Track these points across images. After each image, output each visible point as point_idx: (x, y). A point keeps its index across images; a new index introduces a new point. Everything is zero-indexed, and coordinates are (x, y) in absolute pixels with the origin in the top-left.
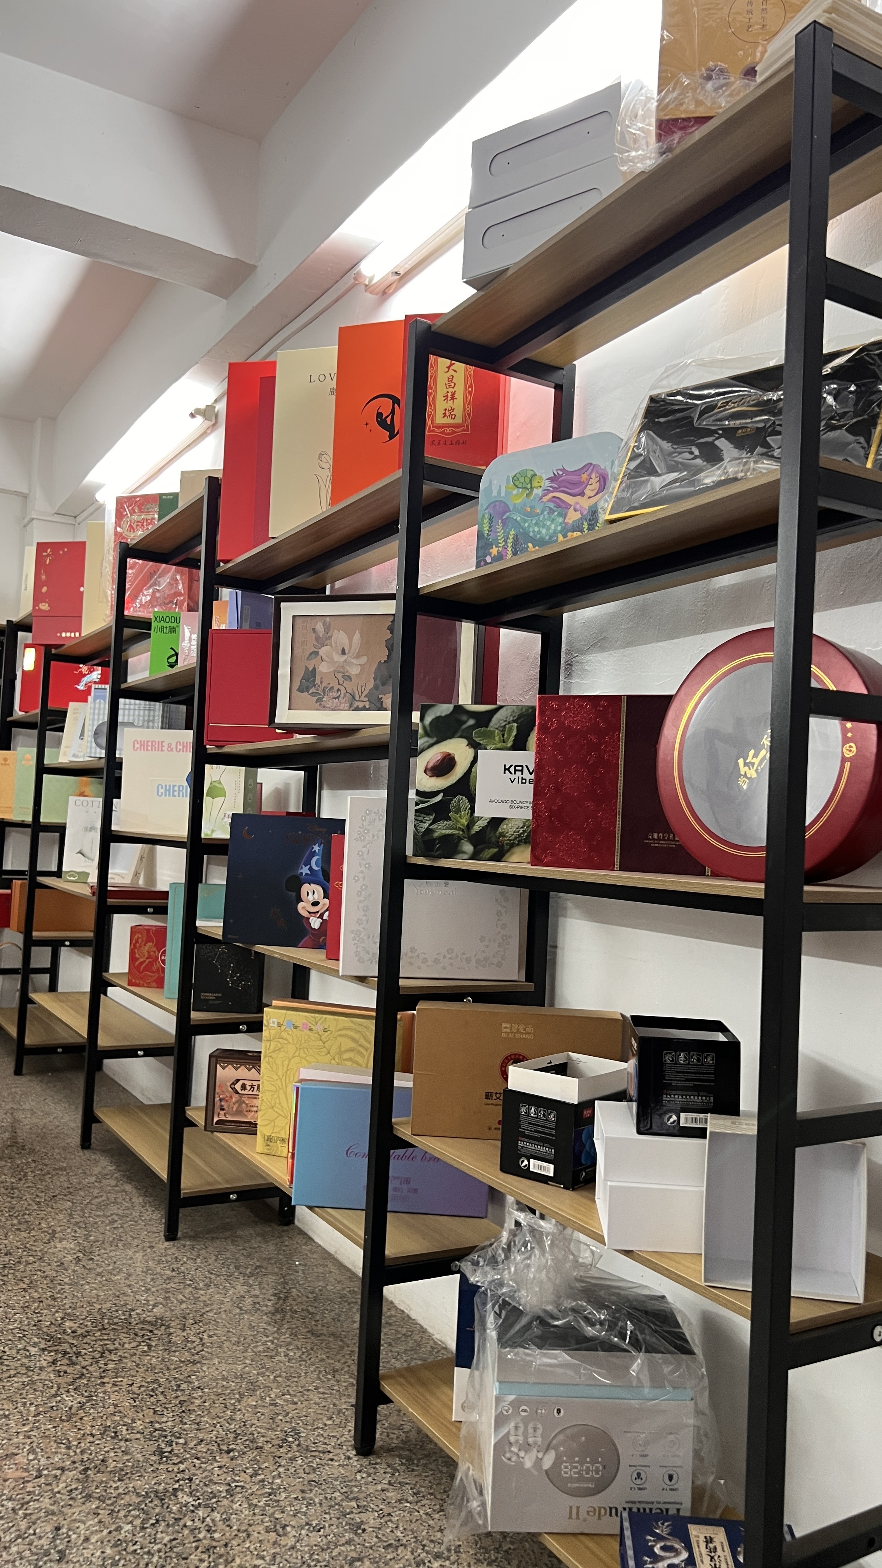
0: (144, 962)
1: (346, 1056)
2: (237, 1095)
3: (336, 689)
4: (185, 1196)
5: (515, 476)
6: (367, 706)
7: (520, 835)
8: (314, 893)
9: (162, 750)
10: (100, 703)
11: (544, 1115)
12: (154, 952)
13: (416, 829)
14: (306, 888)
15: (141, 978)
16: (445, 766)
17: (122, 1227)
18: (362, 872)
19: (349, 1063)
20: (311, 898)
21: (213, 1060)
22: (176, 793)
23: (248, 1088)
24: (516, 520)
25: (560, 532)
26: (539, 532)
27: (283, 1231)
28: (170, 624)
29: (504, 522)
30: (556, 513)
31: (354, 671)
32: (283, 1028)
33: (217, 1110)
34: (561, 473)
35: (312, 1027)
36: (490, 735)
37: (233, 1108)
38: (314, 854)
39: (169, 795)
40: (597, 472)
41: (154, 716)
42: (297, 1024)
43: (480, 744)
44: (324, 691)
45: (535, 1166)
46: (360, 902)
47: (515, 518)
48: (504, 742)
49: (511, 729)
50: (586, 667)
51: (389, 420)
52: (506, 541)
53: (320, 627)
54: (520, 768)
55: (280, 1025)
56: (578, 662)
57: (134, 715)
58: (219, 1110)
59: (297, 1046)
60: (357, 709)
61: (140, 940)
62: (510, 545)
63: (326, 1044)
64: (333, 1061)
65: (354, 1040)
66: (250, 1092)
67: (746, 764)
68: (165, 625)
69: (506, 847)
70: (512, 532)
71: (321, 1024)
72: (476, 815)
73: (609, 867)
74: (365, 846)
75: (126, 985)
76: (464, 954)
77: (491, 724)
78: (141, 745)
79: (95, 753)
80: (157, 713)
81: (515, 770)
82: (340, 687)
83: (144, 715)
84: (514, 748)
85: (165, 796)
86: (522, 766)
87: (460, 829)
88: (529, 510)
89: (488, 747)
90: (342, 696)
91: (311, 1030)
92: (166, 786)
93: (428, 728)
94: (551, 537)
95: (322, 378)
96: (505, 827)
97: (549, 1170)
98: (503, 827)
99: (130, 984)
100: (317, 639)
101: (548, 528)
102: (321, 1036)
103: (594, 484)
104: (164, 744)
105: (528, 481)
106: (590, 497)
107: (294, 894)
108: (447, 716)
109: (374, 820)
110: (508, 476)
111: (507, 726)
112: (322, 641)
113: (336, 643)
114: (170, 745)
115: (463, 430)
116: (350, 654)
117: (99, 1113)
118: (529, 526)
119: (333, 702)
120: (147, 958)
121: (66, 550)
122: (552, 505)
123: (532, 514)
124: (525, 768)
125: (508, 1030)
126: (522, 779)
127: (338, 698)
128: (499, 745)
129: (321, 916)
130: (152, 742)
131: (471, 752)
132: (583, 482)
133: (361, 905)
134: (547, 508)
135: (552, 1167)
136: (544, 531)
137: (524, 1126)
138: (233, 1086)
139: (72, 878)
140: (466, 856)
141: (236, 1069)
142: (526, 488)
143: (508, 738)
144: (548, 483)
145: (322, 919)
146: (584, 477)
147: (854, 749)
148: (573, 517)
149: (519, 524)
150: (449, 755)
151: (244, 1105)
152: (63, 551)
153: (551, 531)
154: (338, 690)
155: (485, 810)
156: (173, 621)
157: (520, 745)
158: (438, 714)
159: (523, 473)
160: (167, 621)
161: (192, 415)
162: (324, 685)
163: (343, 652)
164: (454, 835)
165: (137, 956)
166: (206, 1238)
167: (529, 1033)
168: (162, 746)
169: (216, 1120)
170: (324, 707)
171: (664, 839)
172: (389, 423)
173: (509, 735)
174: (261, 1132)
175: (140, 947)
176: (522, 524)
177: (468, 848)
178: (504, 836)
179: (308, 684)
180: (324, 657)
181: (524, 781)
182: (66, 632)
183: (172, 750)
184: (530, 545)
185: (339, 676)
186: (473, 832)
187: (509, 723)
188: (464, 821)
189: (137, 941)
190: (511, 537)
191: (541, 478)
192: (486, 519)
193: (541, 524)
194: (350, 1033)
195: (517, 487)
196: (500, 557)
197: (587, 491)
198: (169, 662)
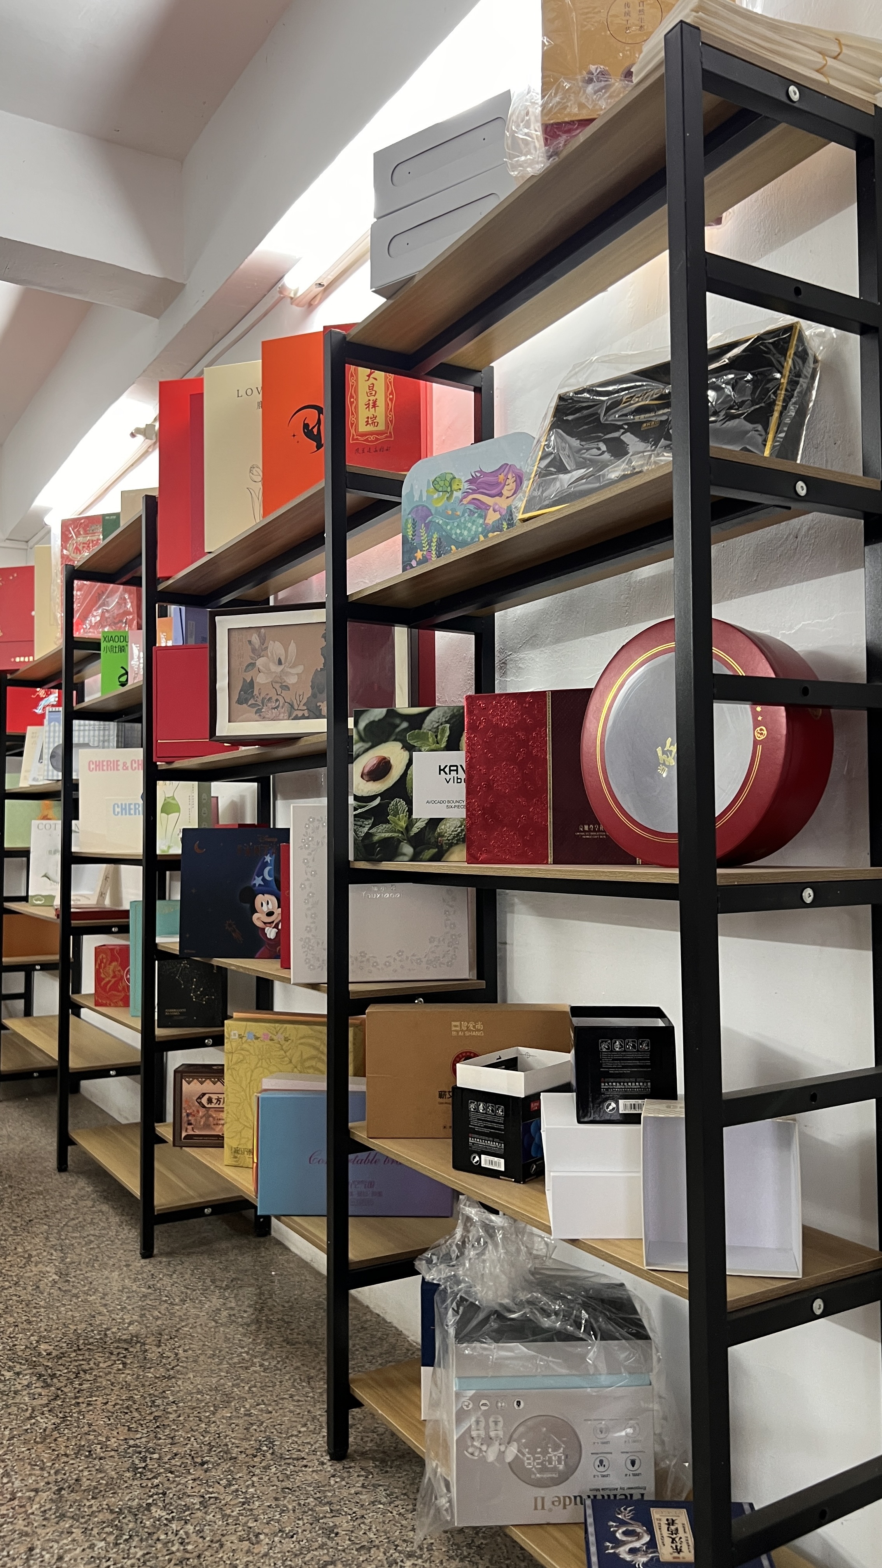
0: (109, 981)
1: (307, 1064)
2: (204, 1109)
4: (160, 1212)
5: (435, 480)
7: (458, 835)
8: (268, 904)
9: (118, 770)
10: (55, 726)
11: (492, 1111)
12: (119, 971)
13: (356, 834)
14: (260, 898)
15: (107, 998)
16: (381, 770)
17: (99, 1247)
18: (308, 880)
19: (311, 1071)
20: (265, 908)
21: (179, 1075)
22: (132, 812)
23: (215, 1101)
24: (438, 523)
25: (482, 533)
26: (461, 534)
27: (259, 1242)
28: (117, 644)
29: (427, 526)
30: (476, 515)
31: (292, 680)
32: (244, 1039)
33: (185, 1125)
34: (478, 475)
36: (424, 737)
37: (200, 1122)
38: (266, 864)
39: (126, 814)
40: (513, 472)
41: (109, 736)
42: (258, 1035)
43: (415, 746)
44: (263, 702)
45: (486, 1161)
46: (308, 909)
47: (437, 521)
48: (438, 743)
49: (443, 730)
50: (520, 665)
51: (315, 431)
52: (429, 545)
53: (255, 639)
54: (455, 768)
55: (241, 1037)
56: (512, 660)
57: (89, 736)
58: (186, 1125)
59: (260, 1057)
60: (296, 718)
61: (104, 961)
62: (434, 549)
64: (295, 1070)
66: (217, 1106)
67: (664, 753)
68: (114, 644)
69: (445, 847)
70: (435, 536)
71: (282, 1033)
72: (414, 816)
73: (543, 860)
74: (310, 854)
75: (93, 1006)
76: (414, 955)
77: (424, 726)
78: (96, 766)
79: (53, 776)
80: (111, 732)
81: (450, 770)
82: (278, 697)
83: (99, 736)
84: (448, 748)
85: (122, 814)
86: (457, 766)
87: (399, 831)
88: (450, 512)
89: (423, 749)
91: (272, 1040)
92: (122, 804)
93: (363, 734)
94: (473, 539)
95: (249, 392)
96: (443, 827)
97: (500, 1164)
98: (442, 828)
99: (97, 1004)
100: (254, 650)
101: (470, 530)
102: (282, 1046)
103: (511, 484)
104: (119, 763)
105: (447, 484)
106: (508, 498)
107: (248, 905)
108: (380, 720)
109: (318, 828)
110: (429, 481)
111: (440, 727)
112: (258, 653)
114: (125, 764)
115: (387, 437)
117: (74, 1135)
118: (451, 529)
120: (113, 977)
121: (15, 575)
122: (472, 507)
123: (453, 517)
124: (459, 767)
125: (458, 1029)
126: (458, 779)
128: (433, 747)
129: (276, 927)
130: (107, 761)
131: (406, 754)
132: (501, 483)
133: (309, 913)
135: (502, 1161)
136: (466, 533)
137: (474, 1123)
138: (199, 1100)
139: (38, 902)
140: (406, 858)
141: (202, 1083)
142: (447, 491)
143: (442, 739)
145: (278, 929)
146: (502, 477)
147: (765, 732)
148: (492, 517)
149: (442, 528)
150: (385, 758)
151: (211, 1119)
152: (13, 576)
153: (473, 533)
154: (277, 700)
155: (422, 812)
156: (122, 640)
157: (453, 745)
158: (372, 719)
159: (442, 477)
160: (117, 640)
161: (133, 435)
163: (280, 662)
164: (393, 837)
165: (102, 976)
166: (183, 1254)
167: (479, 1030)
168: (118, 765)
169: (184, 1134)
170: (264, 718)
171: (594, 831)
172: (315, 433)
173: (442, 737)
174: (227, 1144)
175: (105, 967)
176: (444, 527)
177: (408, 850)
178: (443, 836)
179: (247, 696)
180: (261, 668)
181: (459, 781)
182: (20, 657)
183: (127, 768)
184: (453, 547)
186: (412, 834)
187: (441, 724)
188: (403, 824)
189: (102, 962)
190: (434, 540)
191: (460, 480)
192: (409, 526)
193: (463, 526)
194: (311, 1041)
195: (437, 490)
196: (425, 560)
197: (505, 492)
198: (120, 682)
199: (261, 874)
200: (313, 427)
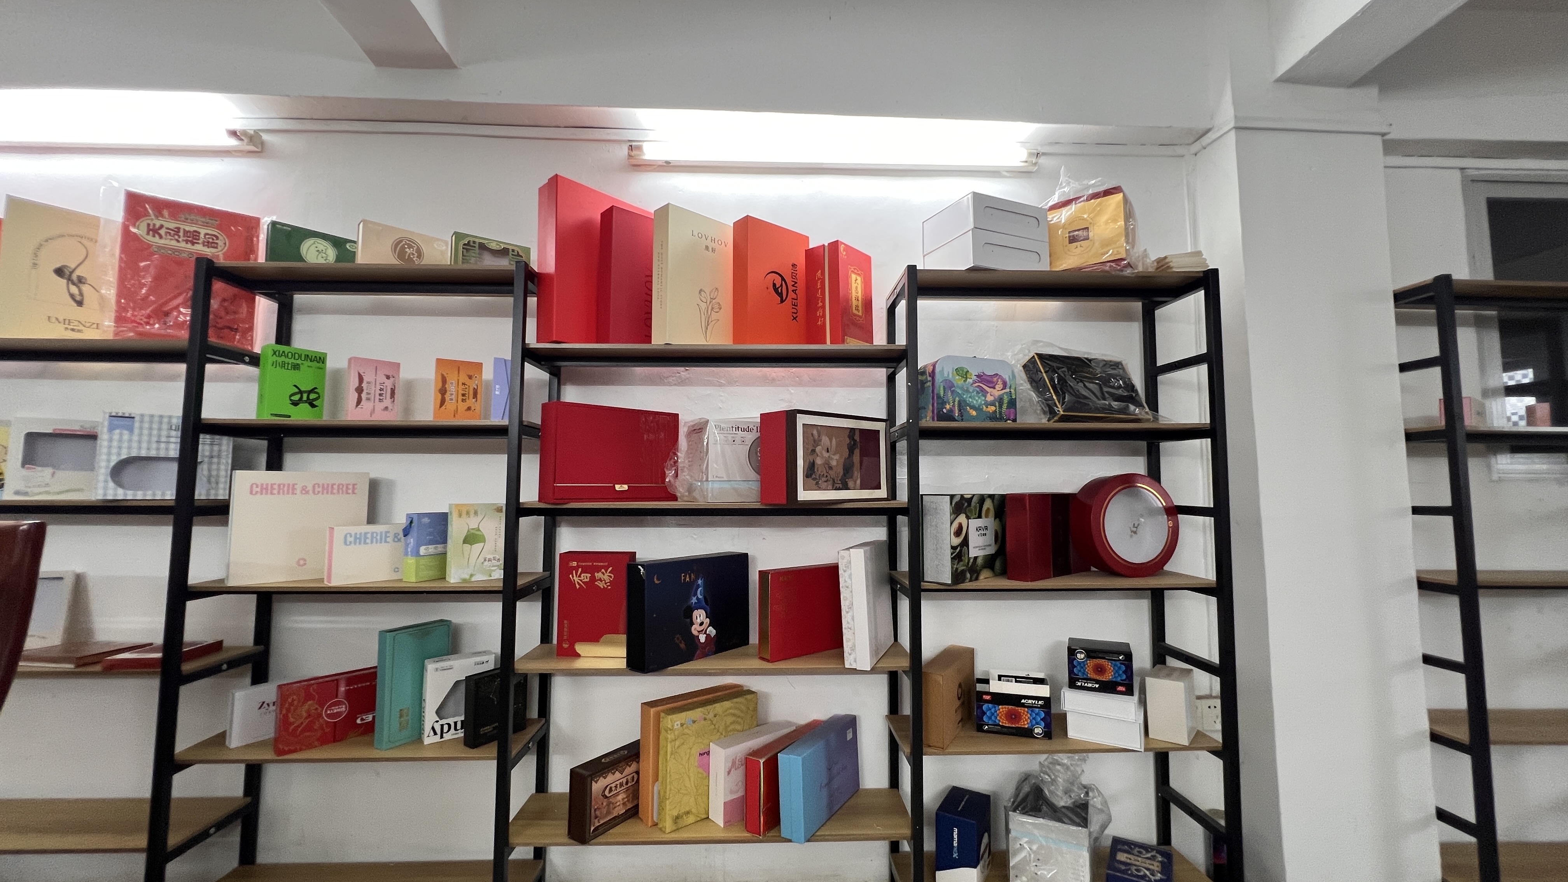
0: (301, 724)
2: (607, 800)
3: (825, 476)
5: (957, 369)
6: (841, 487)
8: (700, 617)
12: (316, 709)
13: (952, 569)
14: (696, 613)
15: (297, 742)
16: (959, 530)
20: (699, 621)
21: (586, 779)
25: (984, 405)
26: (972, 402)
28: (292, 361)
29: (953, 392)
30: (981, 394)
31: (834, 463)
32: (685, 726)
34: (982, 374)
35: (706, 716)
37: (604, 812)
38: (698, 586)
42: (695, 719)
47: (958, 391)
49: (977, 507)
51: (779, 290)
52: (954, 402)
53: (815, 432)
54: (980, 528)
55: (682, 725)
60: (836, 489)
62: (956, 406)
65: (734, 715)
68: (287, 360)
69: (979, 572)
70: (957, 399)
71: (711, 713)
72: (970, 556)
78: (262, 489)
80: (224, 448)
89: (971, 518)
90: (829, 479)
91: (705, 719)
94: (979, 406)
98: (978, 561)
99: (280, 752)
100: (815, 441)
101: (977, 401)
102: (712, 721)
103: (1000, 385)
105: (964, 373)
106: (998, 391)
110: (953, 368)
112: (817, 443)
113: (824, 445)
116: (831, 452)
118: (966, 398)
119: (824, 485)
120: (306, 718)
123: (967, 391)
126: (981, 534)
127: (826, 481)
129: (704, 632)
130: (279, 485)
131: (967, 521)
132: (994, 382)
134: (976, 391)
136: (975, 402)
138: (603, 794)
140: (969, 580)
142: (964, 377)
144: (975, 377)
145: (706, 634)
146: (995, 380)
147: (1172, 524)
148: (990, 398)
150: (961, 523)
153: (979, 403)
154: (827, 476)
155: (972, 553)
159: (962, 369)
160: (293, 357)
162: (819, 472)
163: (828, 451)
164: (964, 569)
165: (291, 720)
169: (592, 829)
170: (820, 488)
172: (780, 292)
173: (977, 510)
176: (962, 395)
177: (969, 575)
178: (978, 566)
179: (811, 472)
180: (818, 453)
185: (827, 466)
186: (970, 566)
188: (967, 561)
189: (287, 701)
190: (957, 401)
191: (972, 374)
192: (941, 389)
193: (973, 398)
194: (731, 712)
195: (958, 375)
196: (951, 411)
197: (997, 387)
198: (291, 400)
199: (695, 594)
200: (779, 288)
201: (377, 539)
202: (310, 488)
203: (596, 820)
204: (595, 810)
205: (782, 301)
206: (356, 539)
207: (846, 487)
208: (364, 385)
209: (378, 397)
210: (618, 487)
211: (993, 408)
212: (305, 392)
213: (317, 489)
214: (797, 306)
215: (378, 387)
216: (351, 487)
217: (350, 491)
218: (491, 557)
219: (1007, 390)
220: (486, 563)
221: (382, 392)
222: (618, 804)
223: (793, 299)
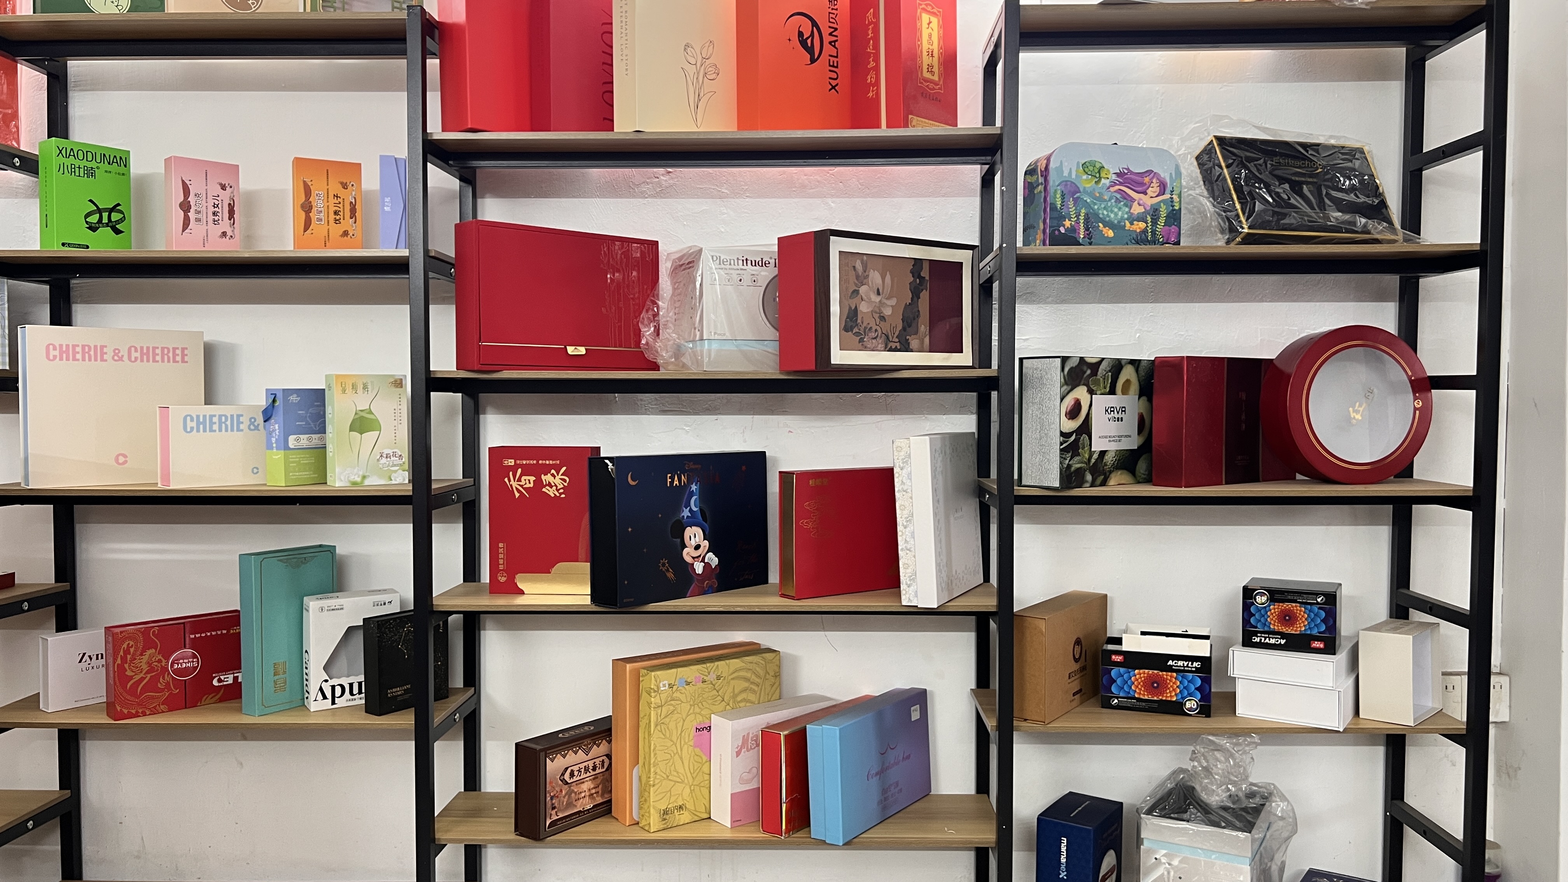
0: (142, 679)
1: (739, 699)
2: (567, 786)
3: (874, 329)
5: (1085, 163)
6: (899, 348)
7: (1116, 464)
8: (695, 537)
12: (160, 661)
14: (689, 532)
15: (139, 704)
16: (1077, 410)
20: (693, 543)
22: (216, 427)
23: (576, 773)
24: (1086, 201)
25: (1127, 219)
26: (1108, 216)
28: (84, 163)
29: (1076, 201)
30: (1122, 203)
31: (888, 312)
32: (675, 688)
33: (549, 811)
34: (1126, 171)
35: (705, 678)
36: (1099, 383)
38: (692, 494)
39: (205, 431)
40: (1158, 179)
42: (689, 680)
43: (1093, 391)
44: (865, 332)
47: (1085, 199)
48: (1104, 389)
49: (1108, 378)
51: (809, 41)
52: (1078, 216)
54: (1113, 410)
55: (671, 686)
59: (692, 703)
60: (891, 350)
61: (132, 650)
62: (1082, 221)
63: (720, 693)
65: (747, 679)
67: (1354, 411)
68: (77, 163)
69: (1107, 474)
70: (1083, 211)
71: (714, 671)
72: (1093, 450)
73: (1219, 483)
77: (1099, 373)
81: (1111, 412)
82: (877, 328)
84: (1109, 393)
85: (198, 431)
87: (1084, 462)
88: (1098, 195)
89: (1098, 393)
90: (879, 335)
91: (702, 682)
92: (198, 417)
93: (1066, 378)
94: (1119, 222)
98: (1108, 458)
100: (857, 277)
101: (1116, 214)
102: (714, 685)
103: (1155, 187)
104: (105, 350)
105: (1096, 171)
106: (1151, 197)
107: (679, 540)
108: (1076, 366)
110: (1078, 163)
111: (1106, 376)
112: (861, 280)
113: (872, 284)
114: (116, 351)
116: (884, 295)
118: (1097, 209)
119: (872, 343)
120: (147, 673)
122: (1118, 196)
123: (1100, 199)
126: (1114, 418)
127: (875, 338)
128: (1102, 391)
129: (703, 560)
131: (1089, 398)
132: (1146, 184)
134: (1115, 198)
136: (1112, 216)
138: (561, 778)
140: (1088, 485)
142: (1095, 176)
143: (1106, 386)
144: (1114, 177)
145: (704, 562)
146: (1147, 180)
147: (1421, 403)
148: (1137, 210)
149: (1090, 205)
150: (1079, 400)
153: (1118, 217)
154: (876, 330)
155: (1097, 445)
158: (1072, 366)
159: (1093, 163)
162: (865, 324)
163: (878, 292)
164: (1081, 468)
169: (548, 823)
170: (866, 347)
172: (809, 45)
173: (1107, 383)
176: (1092, 206)
177: (1089, 478)
178: (1109, 465)
179: (852, 323)
180: (863, 296)
184: (1100, 224)
185: (876, 316)
186: (1091, 464)
187: (1106, 373)
188: (1087, 456)
190: (1083, 215)
191: (1108, 171)
192: (1058, 196)
193: (1109, 209)
194: (742, 674)
195: (1087, 173)
196: (1073, 229)
197: (1149, 191)
198: (87, 222)
199: (688, 505)
200: (808, 38)
201: (226, 426)
202: (124, 352)
203: (553, 812)
204: (552, 798)
205: (813, 61)
206: (198, 423)
207: (905, 347)
208: (192, 199)
209: (211, 217)
210: (571, 350)
211: (1142, 225)
212: (105, 210)
213: (134, 355)
214: (837, 67)
215: (211, 202)
216: (178, 352)
217: (179, 358)
218: (390, 452)
219: (1167, 196)
220: (384, 460)
221: (217, 209)
222: (583, 795)
223: (830, 56)
